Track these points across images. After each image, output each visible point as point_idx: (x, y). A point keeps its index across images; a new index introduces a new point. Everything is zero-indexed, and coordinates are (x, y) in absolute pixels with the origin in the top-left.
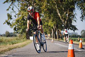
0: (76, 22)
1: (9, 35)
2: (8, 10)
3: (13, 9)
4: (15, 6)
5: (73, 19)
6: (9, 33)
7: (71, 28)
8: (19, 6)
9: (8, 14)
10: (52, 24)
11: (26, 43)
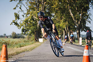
0: (90, 23)
1: (16, 36)
2: (15, 9)
3: (21, 8)
4: (23, 4)
5: (87, 19)
6: (15, 34)
7: (85, 29)
8: (27, 5)
9: (15, 13)
10: (64, 24)
11: (35, 46)
